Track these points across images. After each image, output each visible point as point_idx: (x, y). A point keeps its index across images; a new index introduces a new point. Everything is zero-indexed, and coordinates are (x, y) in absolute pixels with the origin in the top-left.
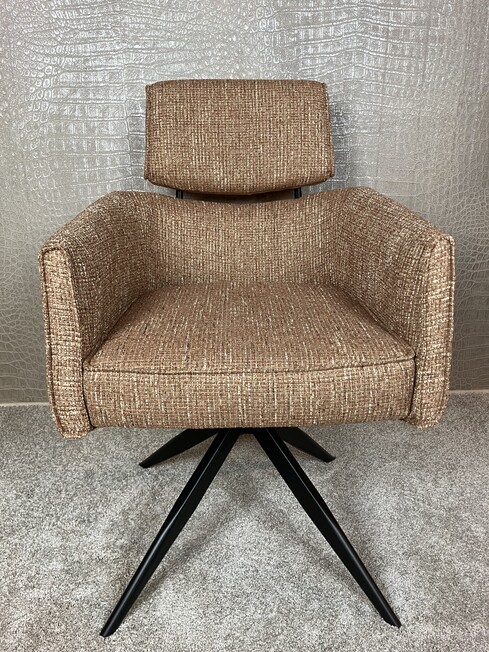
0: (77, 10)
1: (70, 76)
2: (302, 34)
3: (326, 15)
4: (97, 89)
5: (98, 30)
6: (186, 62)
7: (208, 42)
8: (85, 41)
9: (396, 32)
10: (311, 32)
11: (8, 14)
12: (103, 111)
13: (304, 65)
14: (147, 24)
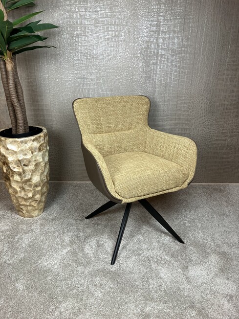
0: (82, 61)
1: (79, 80)
2: (152, 67)
3: (161, 62)
4: (87, 84)
5: (88, 66)
6: (115, 76)
7: (122, 70)
8: (84, 70)
9: (183, 67)
10: (155, 67)
11: (60, 62)
12: (89, 91)
13: (153, 77)
14: (103, 65)
